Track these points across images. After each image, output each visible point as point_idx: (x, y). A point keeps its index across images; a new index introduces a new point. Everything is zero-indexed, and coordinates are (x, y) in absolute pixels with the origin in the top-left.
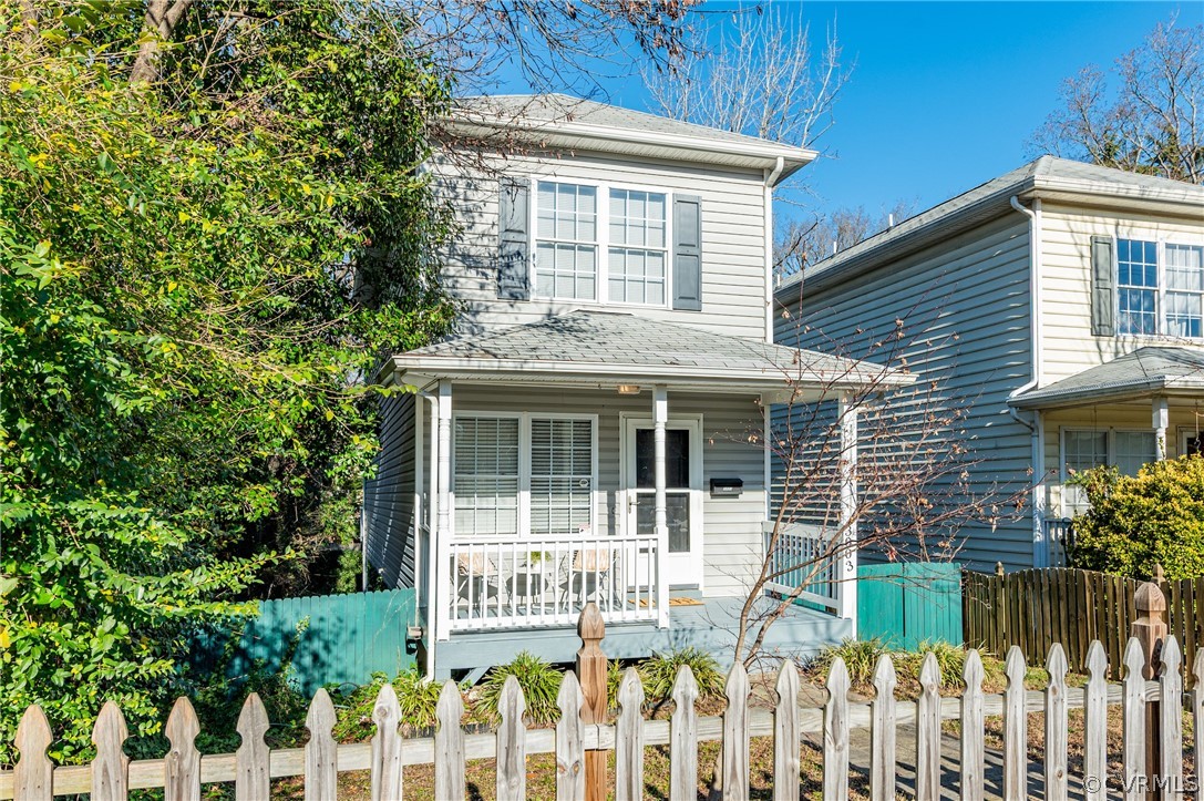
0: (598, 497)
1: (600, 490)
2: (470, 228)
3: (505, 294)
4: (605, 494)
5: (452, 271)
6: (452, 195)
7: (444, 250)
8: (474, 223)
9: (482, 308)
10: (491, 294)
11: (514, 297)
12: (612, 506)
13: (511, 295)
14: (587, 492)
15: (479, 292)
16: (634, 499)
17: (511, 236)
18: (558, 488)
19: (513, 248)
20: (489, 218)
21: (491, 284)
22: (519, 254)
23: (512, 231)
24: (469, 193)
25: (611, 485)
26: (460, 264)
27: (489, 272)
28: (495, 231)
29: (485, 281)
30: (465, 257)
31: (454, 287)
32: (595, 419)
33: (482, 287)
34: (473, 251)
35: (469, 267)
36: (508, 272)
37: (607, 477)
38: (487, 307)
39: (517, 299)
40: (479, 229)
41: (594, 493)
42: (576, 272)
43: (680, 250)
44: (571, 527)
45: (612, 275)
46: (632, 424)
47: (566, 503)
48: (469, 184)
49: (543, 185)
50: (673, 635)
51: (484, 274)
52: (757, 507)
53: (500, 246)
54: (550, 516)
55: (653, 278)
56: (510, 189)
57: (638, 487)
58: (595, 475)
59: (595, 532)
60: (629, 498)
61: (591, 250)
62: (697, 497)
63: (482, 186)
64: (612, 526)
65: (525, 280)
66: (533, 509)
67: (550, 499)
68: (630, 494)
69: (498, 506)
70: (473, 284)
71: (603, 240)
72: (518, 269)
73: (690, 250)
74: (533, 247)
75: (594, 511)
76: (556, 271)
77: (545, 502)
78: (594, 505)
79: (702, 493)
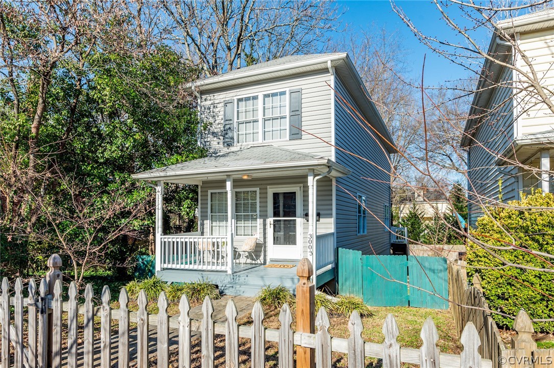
0: (260, 221)
1: (260, 219)
2: (214, 122)
3: (226, 144)
4: (262, 220)
5: (209, 140)
6: (209, 111)
7: (207, 132)
8: (216, 120)
9: (218, 151)
10: (221, 145)
11: (228, 145)
12: (265, 225)
13: (227, 145)
14: (255, 220)
15: (218, 146)
16: (272, 223)
17: (227, 122)
18: (246, 218)
19: (227, 127)
20: (220, 117)
21: (221, 141)
22: (230, 128)
23: (228, 120)
24: (214, 109)
25: (264, 217)
26: (211, 136)
27: (221, 137)
28: (222, 122)
29: (220, 141)
30: (213, 133)
31: (210, 145)
32: (258, 189)
33: (218, 143)
34: (215, 131)
35: (214, 137)
36: (226, 136)
37: (262, 213)
38: (220, 151)
39: (229, 146)
40: (217, 122)
41: (258, 220)
42: (252, 131)
43: (292, 114)
44: (250, 234)
45: (266, 130)
46: (271, 191)
47: (249, 224)
48: (214, 106)
49: (240, 100)
50: (232, 277)
51: (219, 138)
52: (329, 226)
53: (224, 127)
54: (243, 229)
55: (282, 128)
56: (227, 105)
57: (274, 217)
58: (258, 213)
59: (258, 235)
60: (270, 222)
61: (258, 121)
62: (299, 221)
63: (218, 105)
64: (265, 234)
65: (232, 138)
66: (237, 226)
67: (243, 222)
68: (270, 220)
69: (225, 225)
70: (215, 143)
71: (260, 117)
72: (230, 134)
73: (297, 113)
74: (235, 125)
75: (258, 227)
76: (244, 132)
77: (241, 224)
78: (258, 225)
79: (302, 219)
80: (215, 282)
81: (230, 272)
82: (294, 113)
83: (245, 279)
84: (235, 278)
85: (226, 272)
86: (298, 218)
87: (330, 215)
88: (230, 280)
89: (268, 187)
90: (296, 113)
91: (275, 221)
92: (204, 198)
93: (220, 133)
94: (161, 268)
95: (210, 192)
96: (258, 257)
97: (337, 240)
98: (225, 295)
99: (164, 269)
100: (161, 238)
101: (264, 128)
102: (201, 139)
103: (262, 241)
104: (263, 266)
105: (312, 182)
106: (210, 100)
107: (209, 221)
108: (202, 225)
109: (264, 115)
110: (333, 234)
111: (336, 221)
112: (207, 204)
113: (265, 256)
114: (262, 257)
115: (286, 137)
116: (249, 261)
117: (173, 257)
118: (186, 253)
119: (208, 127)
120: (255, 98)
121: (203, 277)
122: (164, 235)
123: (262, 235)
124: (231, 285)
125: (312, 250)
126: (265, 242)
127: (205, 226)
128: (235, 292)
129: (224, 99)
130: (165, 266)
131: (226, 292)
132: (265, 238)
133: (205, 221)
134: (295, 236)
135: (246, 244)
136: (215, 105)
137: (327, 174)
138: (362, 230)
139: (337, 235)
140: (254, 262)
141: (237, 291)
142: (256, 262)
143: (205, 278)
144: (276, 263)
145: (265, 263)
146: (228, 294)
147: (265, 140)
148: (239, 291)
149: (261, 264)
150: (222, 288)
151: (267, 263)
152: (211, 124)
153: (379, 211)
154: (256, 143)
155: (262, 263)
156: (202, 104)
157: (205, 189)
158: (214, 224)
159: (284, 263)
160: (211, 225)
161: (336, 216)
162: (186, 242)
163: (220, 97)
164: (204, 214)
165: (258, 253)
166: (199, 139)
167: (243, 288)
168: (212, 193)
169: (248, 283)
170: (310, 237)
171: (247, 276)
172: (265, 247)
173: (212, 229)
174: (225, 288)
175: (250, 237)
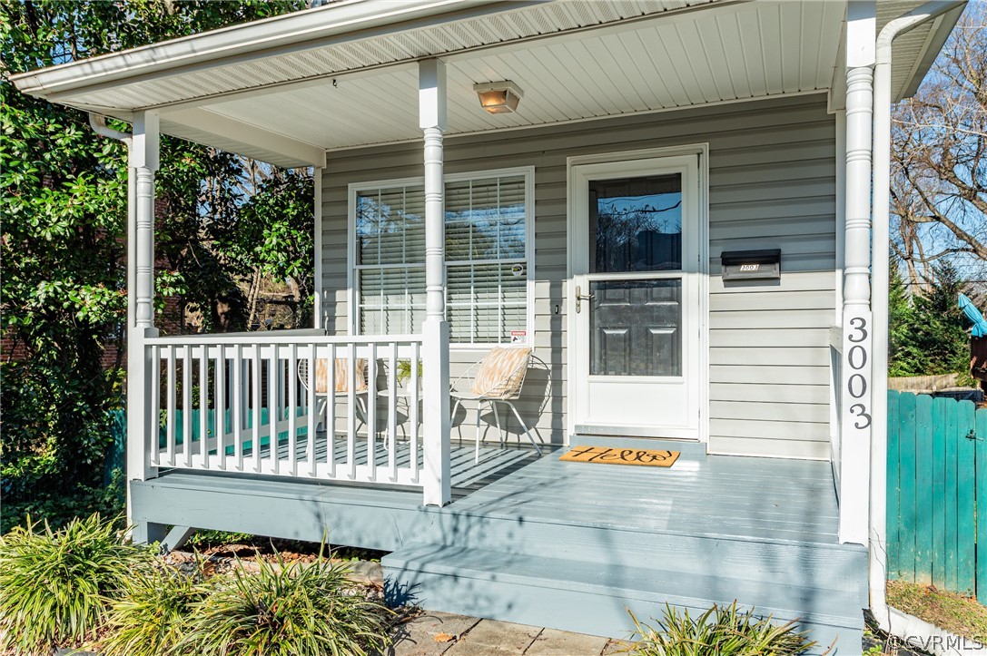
0: (536, 291)
1: (537, 279)
4: (546, 286)
12: (557, 303)
14: (521, 284)
16: (585, 292)
18: (485, 280)
25: (554, 271)
32: (528, 173)
37: (547, 260)
41: (531, 284)
44: (500, 335)
46: (580, 174)
47: (496, 300)
50: (448, 521)
54: (472, 318)
57: (591, 272)
58: (530, 257)
59: (531, 341)
60: (578, 289)
62: (694, 286)
64: (557, 334)
66: (450, 309)
67: (472, 295)
68: (578, 285)
69: (407, 305)
75: (531, 312)
77: (467, 300)
78: (530, 303)
79: (707, 277)
80: (373, 539)
81: (433, 494)
83: (510, 535)
84: (462, 527)
85: (419, 491)
86: (690, 272)
87: (823, 259)
88: (439, 536)
89: (569, 160)
91: (595, 287)
92: (335, 211)
94: (148, 469)
95: (353, 188)
96: (531, 417)
98: (414, 610)
99: (163, 472)
100: (148, 347)
103: (548, 359)
104: (548, 458)
107: (350, 291)
108: (329, 305)
112: (346, 232)
113: (558, 415)
114: (545, 421)
116: (496, 434)
117: (211, 419)
118: (265, 403)
121: (318, 516)
122: (161, 335)
123: (546, 339)
125: (865, 400)
126: (558, 365)
127: (339, 310)
128: (472, 602)
130: (165, 460)
131: (423, 598)
132: (557, 350)
133: (338, 293)
134: (676, 340)
140: (513, 438)
141: (477, 597)
142: (524, 438)
143: (328, 522)
144: (603, 444)
145: (556, 444)
146: (431, 610)
148: (490, 599)
150: (406, 579)
151: (567, 442)
155: (547, 440)
157: (333, 182)
158: (370, 303)
160: (358, 306)
162: (264, 365)
164: (337, 268)
165: (531, 406)
167: (507, 586)
168: (360, 195)
169: (529, 552)
170: (858, 335)
171: (521, 520)
172: (558, 383)
173: (362, 321)
174: (421, 578)
175: (500, 345)
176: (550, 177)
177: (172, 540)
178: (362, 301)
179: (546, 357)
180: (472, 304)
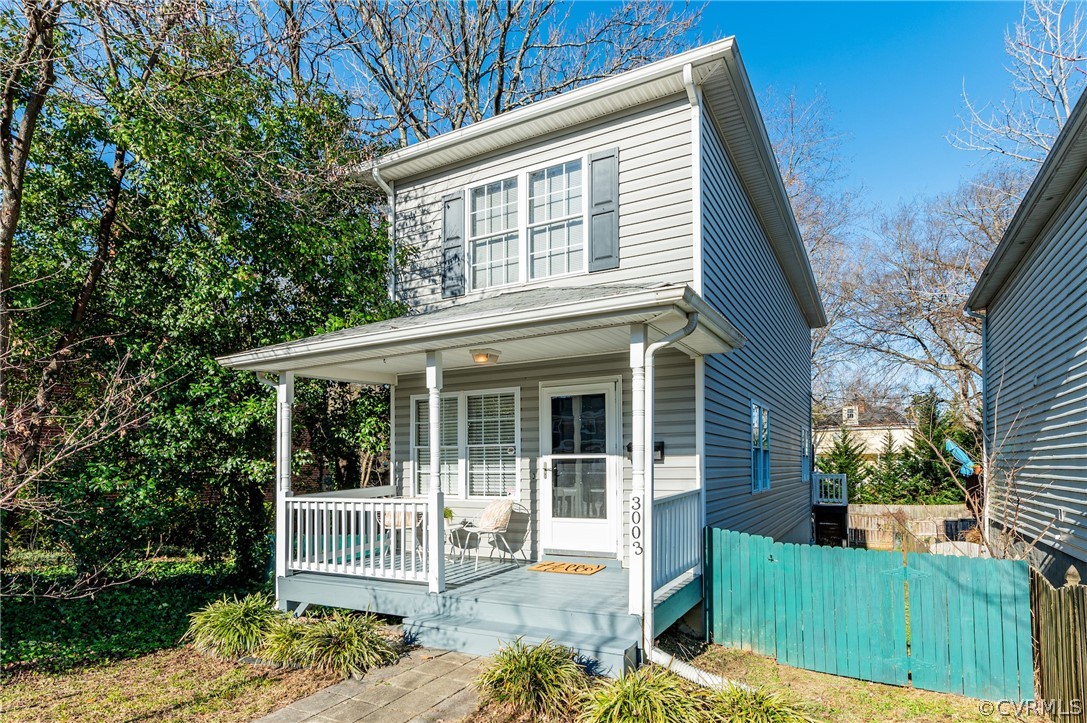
0: (521, 464)
1: (522, 457)
2: (424, 246)
3: (448, 293)
4: (527, 461)
5: (413, 285)
6: (413, 223)
7: (407, 269)
8: (427, 241)
10: (439, 296)
11: (454, 295)
12: (533, 472)
13: (452, 293)
14: (512, 459)
15: (432, 297)
16: (549, 466)
17: (450, 244)
18: (492, 457)
19: (451, 253)
20: (437, 233)
21: (439, 287)
22: (456, 256)
23: (452, 239)
24: (424, 217)
25: (532, 453)
26: (418, 277)
27: (437, 278)
28: (440, 244)
29: (435, 286)
30: (422, 270)
31: (414, 297)
32: (516, 391)
33: (433, 291)
34: (427, 264)
35: (425, 278)
36: (448, 274)
37: (527, 445)
39: (456, 295)
40: (431, 244)
41: (518, 460)
42: (503, 261)
43: (595, 211)
44: (501, 491)
45: (536, 254)
46: (547, 393)
47: (499, 469)
48: (423, 212)
49: (477, 192)
50: (441, 601)
51: (434, 281)
52: (687, 473)
53: (444, 255)
54: (485, 480)
55: (573, 247)
56: (450, 204)
57: (553, 453)
58: (518, 443)
59: (519, 496)
60: (545, 464)
61: (517, 237)
62: (613, 463)
63: (433, 208)
64: (534, 491)
65: (462, 278)
66: (472, 474)
67: (485, 466)
68: (546, 461)
69: (446, 471)
70: (427, 291)
71: (522, 224)
72: (457, 270)
73: (607, 207)
74: (467, 248)
75: (518, 477)
76: (487, 264)
77: (481, 469)
78: (517, 471)
79: (621, 458)
80: (403, 610)
81: (434, 587)
82: (599, 209)
83: (472, 609)
84: (448, 604)
85: (427, 585)
86: (611, 454)
87: (688, 448)
88: (436, 608)
89: (540, 383)
90: (606, 209)
91: (555, 463)
92: (402, 411)
93: (435, 270)
94: (287, 571)
96: (516, 545)
97: (707, 509)
98: (418, 646)
99: (296, 572)
100: (287, 503)
101: (532, 251)
102: (396, 284)
103: (528, 507)
104: (528, 566)
105: (640, 357)
106: (416, 198)
107: (411, 462)
108: (399, 470)
109: (531, 220)
110: (697, 493)
111: (706, 462)
112: (409, 425)
113: (534, 542)
114: (527, 546)
115: (581, 268)
116: (498, 553)
118: (357, 532)
119: (412, 257)
120: (511, 183)
121: (375, 597)
122: (295, 495)
123: (527, 495)
124: (435, 625)
125: (640, 540)
126: (534, 511)
127: (405, 474)
128: (445, 642)
129: (444, 193)
130: (296, 566)
131: (422, 640)
132: (534, 501)
133: (404, 463)
134: (603, 498)
135: (489, 515)
136: (426, 208)
137: (683, 333)
138: (760, 482)
139: (707, 497)
140: (508, 556)
141: (448, 640)
142: (514, 557)
143: (380, 601)
144: (558, 560)
145: (534, 559)
146: (426, 646)
147: (532, 276)
148: (454, 640)
149: (525, 561)
150: (414, 631)
151: (540, 559)
152: (417, 250)
153: (793, 442)
154: (513, 286)
155: (528, 558)
156: (399, 208)
157: (403, 394)
158: (425, 469)
159: (578, 561)
160: (417, 471)
161: (706, 450)
163: (436, 189)
164: (404, 448)
166: (392, 286)
167: (463, 634)
168: (417, 401)
169: (480, 617)
170: (636, 506)
171: (476, 600)
172: (535, 522)
173: (419, 480)
174: (422, 629)
175: (501, 497)
176: (528, 394)
177: (300, 610)
178: (419, 468)
179: (527, 505)
180: (501, 471)
